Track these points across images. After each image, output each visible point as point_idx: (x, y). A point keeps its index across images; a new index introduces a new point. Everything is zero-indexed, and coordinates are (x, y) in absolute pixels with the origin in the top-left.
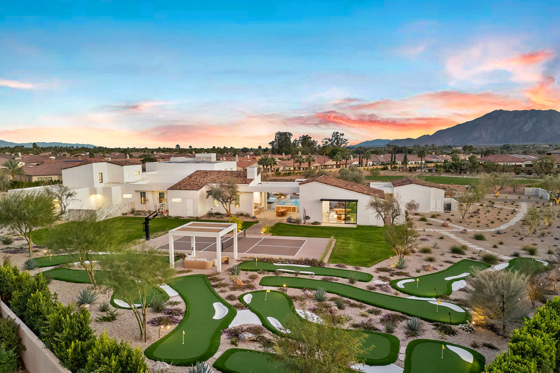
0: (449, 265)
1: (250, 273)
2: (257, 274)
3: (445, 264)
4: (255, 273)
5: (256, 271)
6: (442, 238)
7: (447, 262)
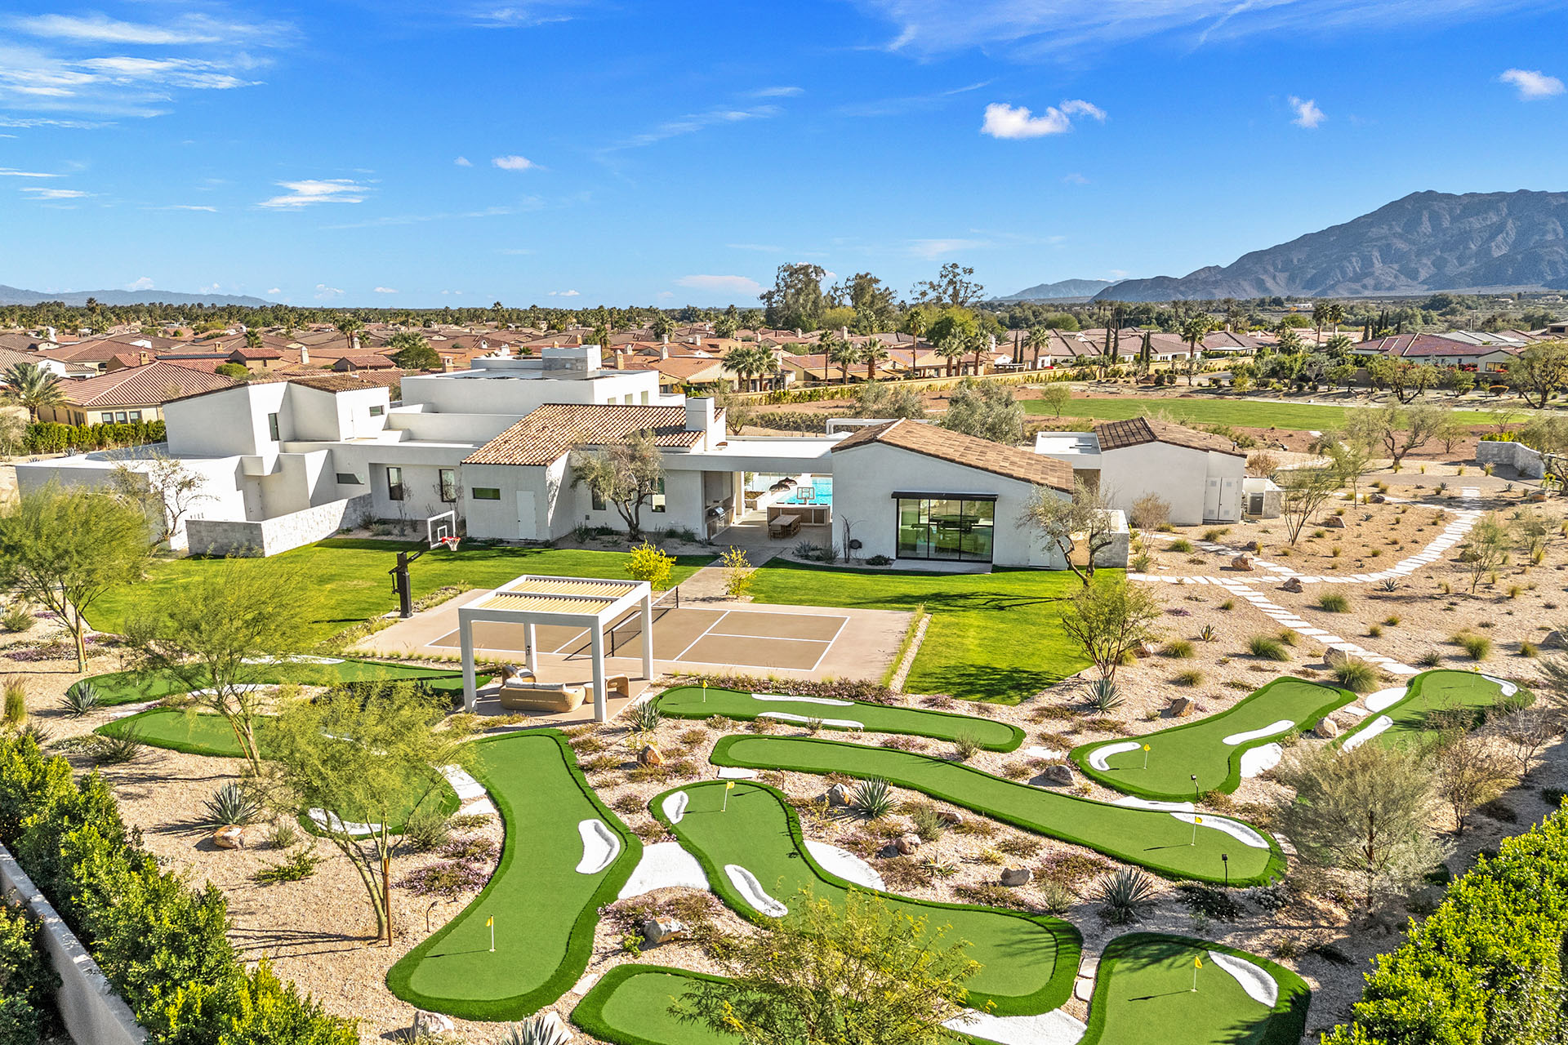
0: (1240, 695)
1: (686, 726)
2: (705, 728)
3: (1226, 692)
4: (700, 725)
5: (703, 717)
6: (1226, 608)
7: (1234, 685)
